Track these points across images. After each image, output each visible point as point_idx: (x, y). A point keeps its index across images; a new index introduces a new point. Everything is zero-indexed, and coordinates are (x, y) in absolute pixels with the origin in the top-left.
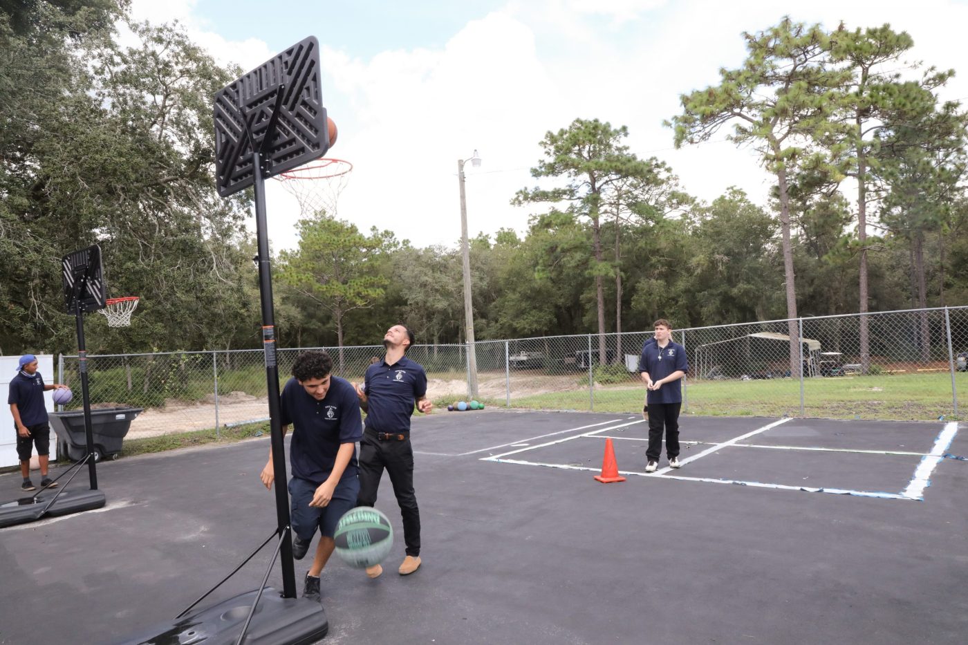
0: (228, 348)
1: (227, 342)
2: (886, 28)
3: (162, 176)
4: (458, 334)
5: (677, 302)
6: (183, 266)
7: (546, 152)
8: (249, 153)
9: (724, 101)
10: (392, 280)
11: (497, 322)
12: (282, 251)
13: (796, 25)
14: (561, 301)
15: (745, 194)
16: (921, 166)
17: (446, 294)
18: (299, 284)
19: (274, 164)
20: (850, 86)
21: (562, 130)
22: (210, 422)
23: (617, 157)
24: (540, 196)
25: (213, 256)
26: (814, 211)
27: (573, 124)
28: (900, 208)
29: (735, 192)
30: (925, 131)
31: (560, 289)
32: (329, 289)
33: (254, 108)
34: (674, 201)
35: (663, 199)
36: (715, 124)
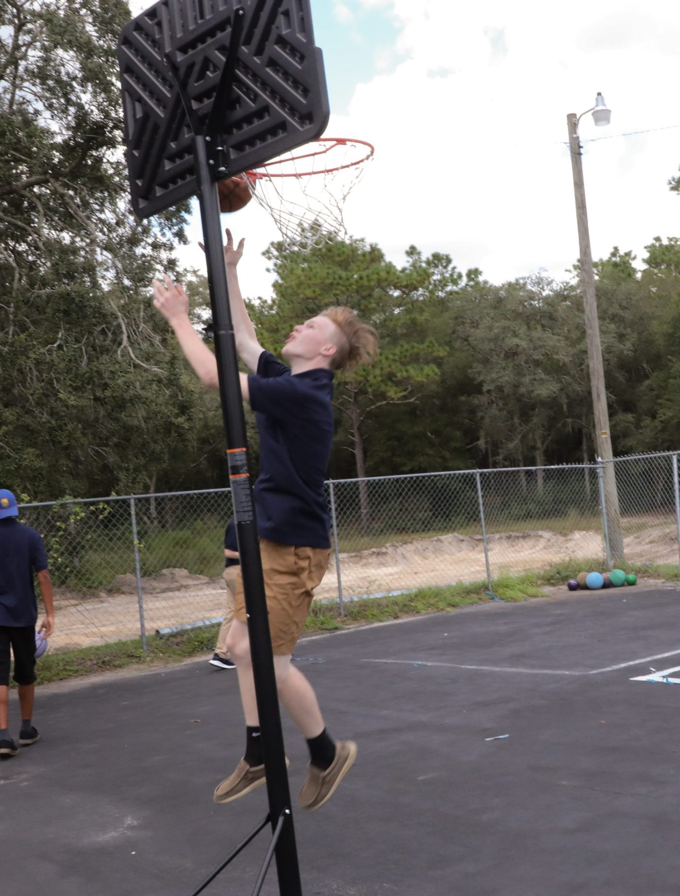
0: (152, 489)
1: (151, 478)
3: (18, 176)
4: (581, 443)
6: (66, 342)
8: (187, 135)
10: (452, 348)
11: (654, 417)
17: (556, 369)
19: (233, 155)
22: (129, 626)
25: (121, 321)
33: (191, 52)
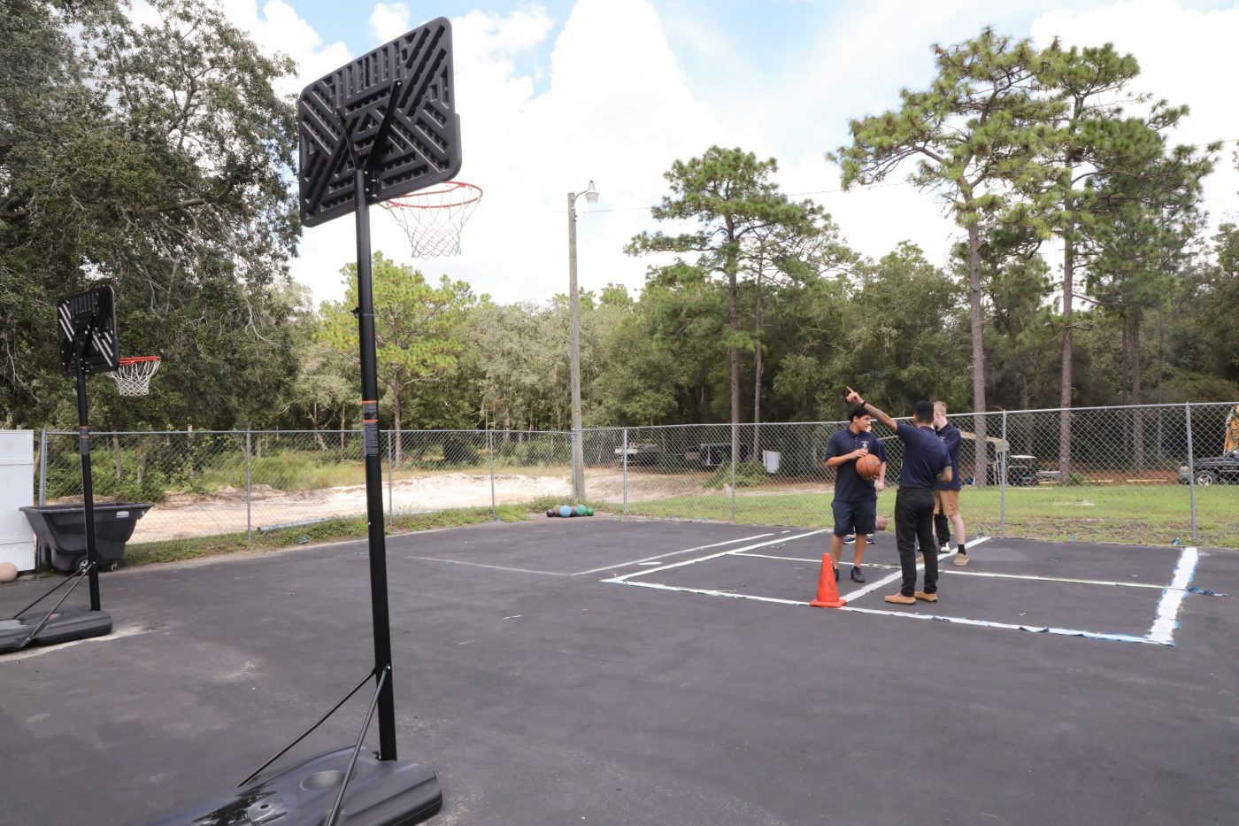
2: (1108, 48)
5: (832, 385)
6: (208, 318)
7: (672, 187)
9: (905, 131)
10: (467, 346)
11: (600, 403)
12: (324, 302)
13: (999, 39)
14: (683, 380)
15: (922, 252)
16: (1141, 226)
18: (346, 346)
20: (1059, 120)
21: (694, 160)
22: (240, 523)
23: (764, 197)
24: (662, 244)
25: (249, 306)
26: (1006, 276)
27: (708, 153)
28: (1111, 278)
29: (908, 248)
30: (1150, 181)
31: (682, 364)
32: (384, 355)
34: (833, 257)
35: (817, 253)
36: (892, 160)
